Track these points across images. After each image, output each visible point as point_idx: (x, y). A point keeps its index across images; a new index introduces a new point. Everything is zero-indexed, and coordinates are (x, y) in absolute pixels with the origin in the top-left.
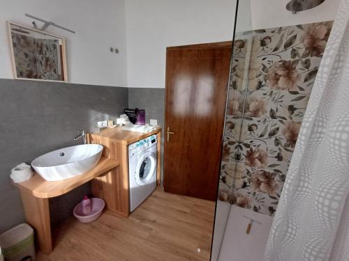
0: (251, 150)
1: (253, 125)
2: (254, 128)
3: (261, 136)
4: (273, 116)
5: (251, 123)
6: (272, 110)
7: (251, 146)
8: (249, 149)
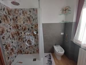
0: (6, 45)
1: (3, 36)
2: (4, 37)
3: (7, 39)
4: (8, 32)
5: (2, 36)
6: (7, 30)
7: (6, 44)
8: (5, 46)
